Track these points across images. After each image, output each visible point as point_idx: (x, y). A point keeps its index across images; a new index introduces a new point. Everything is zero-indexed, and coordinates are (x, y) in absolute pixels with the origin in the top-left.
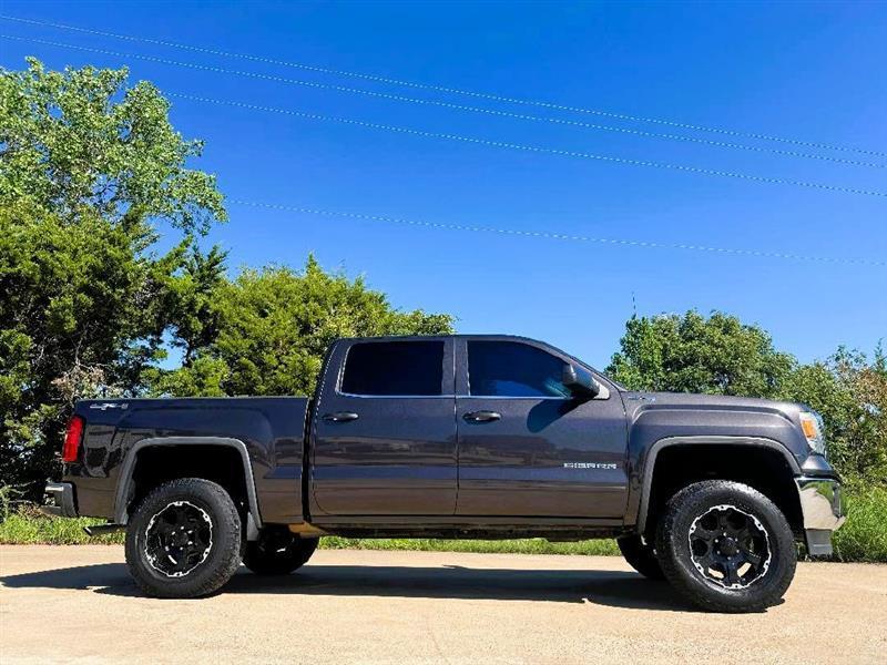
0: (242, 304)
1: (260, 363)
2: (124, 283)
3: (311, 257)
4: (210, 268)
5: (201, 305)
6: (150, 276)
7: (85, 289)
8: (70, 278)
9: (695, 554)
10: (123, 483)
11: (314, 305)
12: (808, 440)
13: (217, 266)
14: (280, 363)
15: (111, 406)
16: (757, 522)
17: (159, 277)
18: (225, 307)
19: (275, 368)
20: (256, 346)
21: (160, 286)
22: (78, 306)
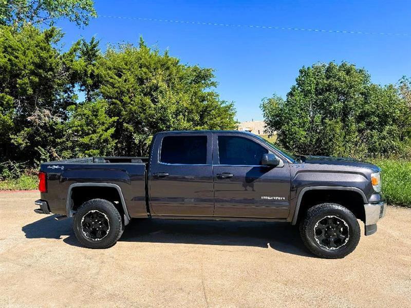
0: (110, 69)
1: (121, 101)
2: (51, 69)
3: (141, 38)
4: (92, 50)
5: (90, 71)
6: (64, 63)
7: (32, 73)
8: (25, 66)
9: (316, 235)
10: (68, 202)
11: (144, 69)
12: (373, 186)
13: (95, 49)
14: (132, 101)
15: (56, 167)
16: (345, 223)
17: (68, 64)
18: (102, 72)
19: (130, 103)
20: (119, 92)
21: (69, 68)
22: (32, 82)
